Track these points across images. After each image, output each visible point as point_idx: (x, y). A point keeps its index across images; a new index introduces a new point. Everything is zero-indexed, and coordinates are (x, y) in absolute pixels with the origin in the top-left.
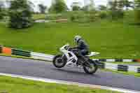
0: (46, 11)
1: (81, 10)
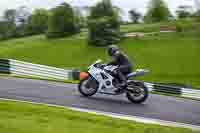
0: (140, 20)
1: (192, 16)
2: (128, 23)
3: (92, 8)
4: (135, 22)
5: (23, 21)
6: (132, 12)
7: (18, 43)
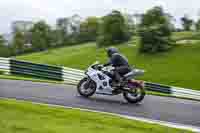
2: (179, 30)
3: (143, 15)
4: (187, 29)
5: (74, 28)
6: (183, 19)
7: (73, 50)
